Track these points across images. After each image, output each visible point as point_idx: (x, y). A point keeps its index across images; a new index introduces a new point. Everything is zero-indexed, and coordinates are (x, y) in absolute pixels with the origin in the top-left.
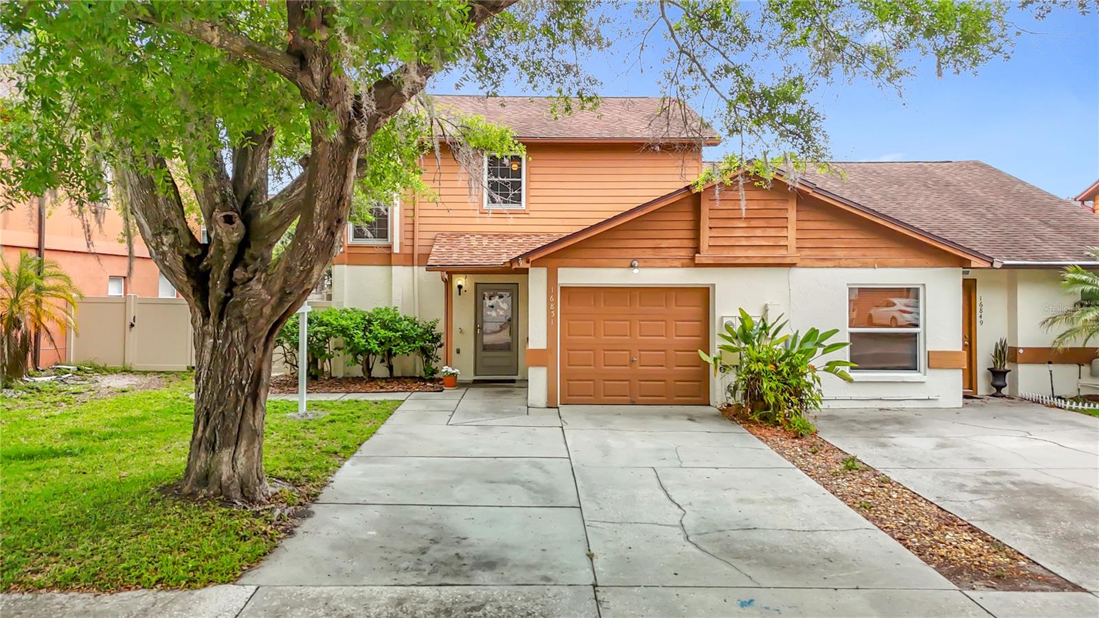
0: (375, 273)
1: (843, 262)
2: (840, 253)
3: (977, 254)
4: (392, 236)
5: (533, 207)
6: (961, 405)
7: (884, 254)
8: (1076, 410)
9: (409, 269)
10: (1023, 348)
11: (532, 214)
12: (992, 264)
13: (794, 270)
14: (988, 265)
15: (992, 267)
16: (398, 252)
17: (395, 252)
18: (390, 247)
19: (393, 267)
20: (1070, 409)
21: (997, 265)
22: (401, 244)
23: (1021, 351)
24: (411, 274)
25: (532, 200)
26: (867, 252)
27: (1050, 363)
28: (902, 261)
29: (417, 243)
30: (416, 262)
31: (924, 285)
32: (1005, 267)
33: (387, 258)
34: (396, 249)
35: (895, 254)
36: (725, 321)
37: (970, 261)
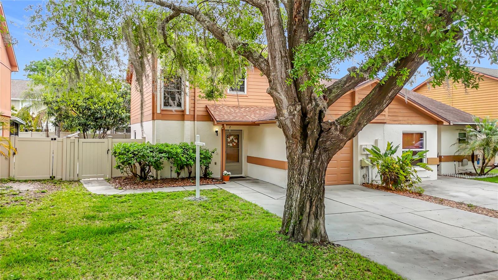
0: (174, 124)
1: (401, 122)
2: (400, 118)
3: (446, 120)
4: (185, 106)
5: (250, 94)
6: (436, 179)
7: (414, 119)
8: (471, 179)
9: (192, 122)
10: (443, 156)
11: (249, 97)
12: (450, 123)
13: (386, 125)
14: (448, 124)
15: (450, 125)
16: (188, 114)
17: (187, 114)
18: (183, 111)
19: (185, 121)
20: (468, 179)
21: (451, 124)
22: (189, 110)
23: (443, 157)
24: (193, 126)
25: (250, 90)
26: (409, 118)
27: (455, 161)
28: (420, 122)
29: (197, 109)
30: (196, 119)
31: (426, 132)
32: (454, 125)
33: (182, 116)
34: (187, 113)
35: (418, 119)
36: (363, 147)
37: (443, 122)
